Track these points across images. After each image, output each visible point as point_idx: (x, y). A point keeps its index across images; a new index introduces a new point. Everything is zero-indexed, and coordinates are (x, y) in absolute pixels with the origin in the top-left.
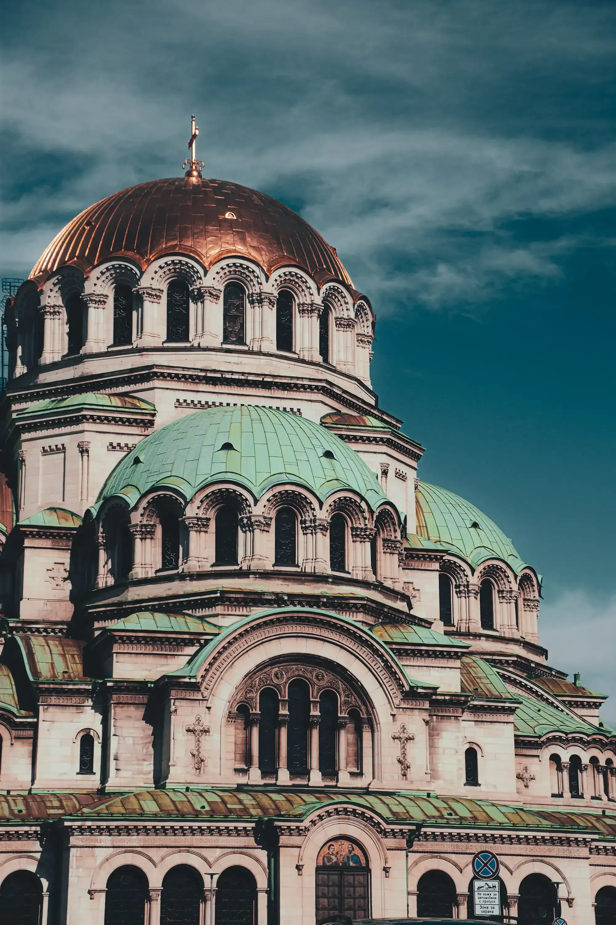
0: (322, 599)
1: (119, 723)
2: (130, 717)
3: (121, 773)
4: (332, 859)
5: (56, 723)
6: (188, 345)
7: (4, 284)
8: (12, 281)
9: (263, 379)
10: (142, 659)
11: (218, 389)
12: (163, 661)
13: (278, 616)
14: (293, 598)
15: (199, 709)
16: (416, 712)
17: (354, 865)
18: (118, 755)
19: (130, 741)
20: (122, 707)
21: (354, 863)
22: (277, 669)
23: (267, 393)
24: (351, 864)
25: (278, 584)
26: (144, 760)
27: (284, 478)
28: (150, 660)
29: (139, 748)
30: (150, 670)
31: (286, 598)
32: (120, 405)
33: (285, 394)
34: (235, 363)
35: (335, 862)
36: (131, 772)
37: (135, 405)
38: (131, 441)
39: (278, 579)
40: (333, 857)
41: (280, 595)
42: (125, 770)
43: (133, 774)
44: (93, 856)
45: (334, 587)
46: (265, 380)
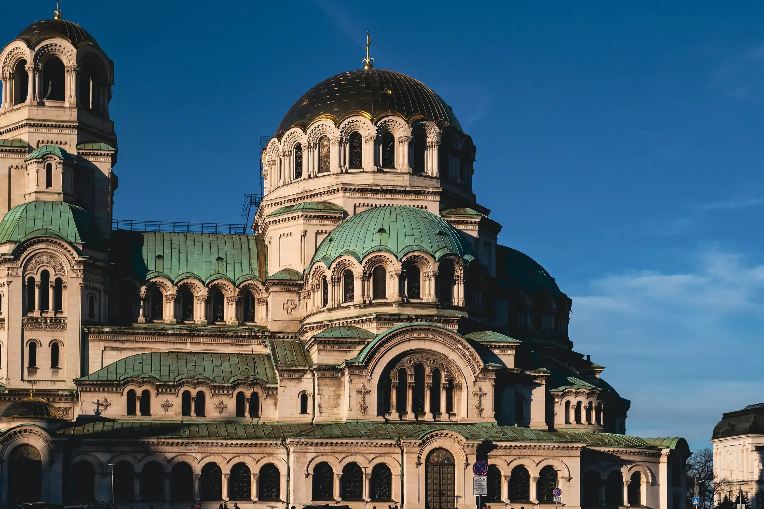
0: (434, 318)
1: (321, 388)
2: (327, 384)
3: (322, 414)
4: (435, 460)
5: (287, 388)
6: (362, 170)
7: (261, 140)
8: (266, 138)
9: (405, 189)
10: (332, 353)
11: (379, 196)
12: (344, 354)
13: (408, 328)
14: (417, 317)
15: (364, 381)
16: (487, 380)
17: (447, 462)
18: (321, 405)
19: (327, 397)
20: (322, 379)
21: (447, 461)
22: (408, 357)
23: (407, 197)
24: (446, 462)
25: (409, 310)
26: (335, 407)
27: (414, 248)
28: (337, 354)
29: (332, 401)
30: (337, 359)
31: (414, 317)
32: (322, 208)
33: (418, 197)
34: (389, 180)
35: (437, 461)
36: (328, 414)
37: (331, 208)
38: (329, 229)
39: (410, 307)
40: (436, 458)
41: (410, 316)
42: (325, 412)
43: (329, 415)
44: (305, 457)
45: (442, 310)
46: (407, 189)
